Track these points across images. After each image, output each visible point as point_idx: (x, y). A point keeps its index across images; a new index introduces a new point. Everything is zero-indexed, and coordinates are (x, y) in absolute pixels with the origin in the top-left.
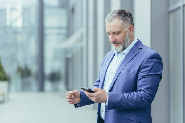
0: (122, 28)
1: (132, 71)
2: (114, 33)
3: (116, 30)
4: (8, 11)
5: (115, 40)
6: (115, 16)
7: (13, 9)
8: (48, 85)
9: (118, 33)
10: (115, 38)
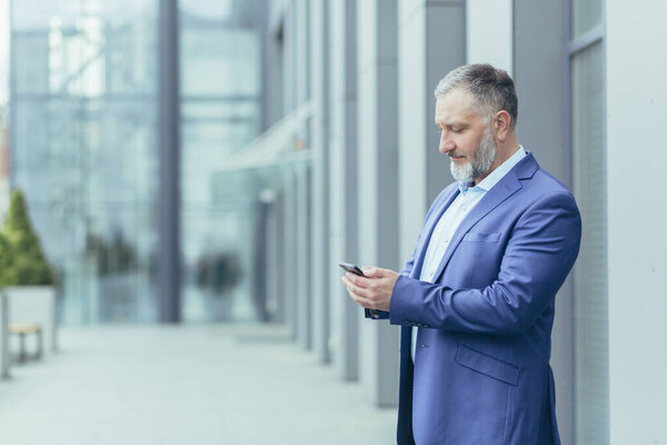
0: (472, 116)
1: (493, 238)
2: (449, 127)
3: (455, 119)
4: (55, 39)
5: (451, 146)
6: (458, 81)
7: (70, 32)
8: (195, 302)
9: (461, 129)
10: (452, 142)
